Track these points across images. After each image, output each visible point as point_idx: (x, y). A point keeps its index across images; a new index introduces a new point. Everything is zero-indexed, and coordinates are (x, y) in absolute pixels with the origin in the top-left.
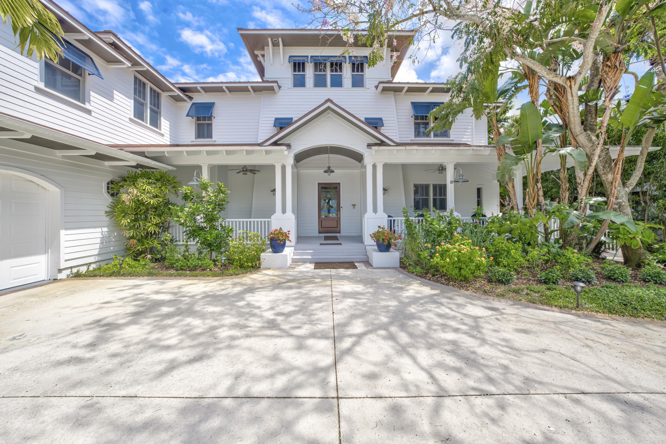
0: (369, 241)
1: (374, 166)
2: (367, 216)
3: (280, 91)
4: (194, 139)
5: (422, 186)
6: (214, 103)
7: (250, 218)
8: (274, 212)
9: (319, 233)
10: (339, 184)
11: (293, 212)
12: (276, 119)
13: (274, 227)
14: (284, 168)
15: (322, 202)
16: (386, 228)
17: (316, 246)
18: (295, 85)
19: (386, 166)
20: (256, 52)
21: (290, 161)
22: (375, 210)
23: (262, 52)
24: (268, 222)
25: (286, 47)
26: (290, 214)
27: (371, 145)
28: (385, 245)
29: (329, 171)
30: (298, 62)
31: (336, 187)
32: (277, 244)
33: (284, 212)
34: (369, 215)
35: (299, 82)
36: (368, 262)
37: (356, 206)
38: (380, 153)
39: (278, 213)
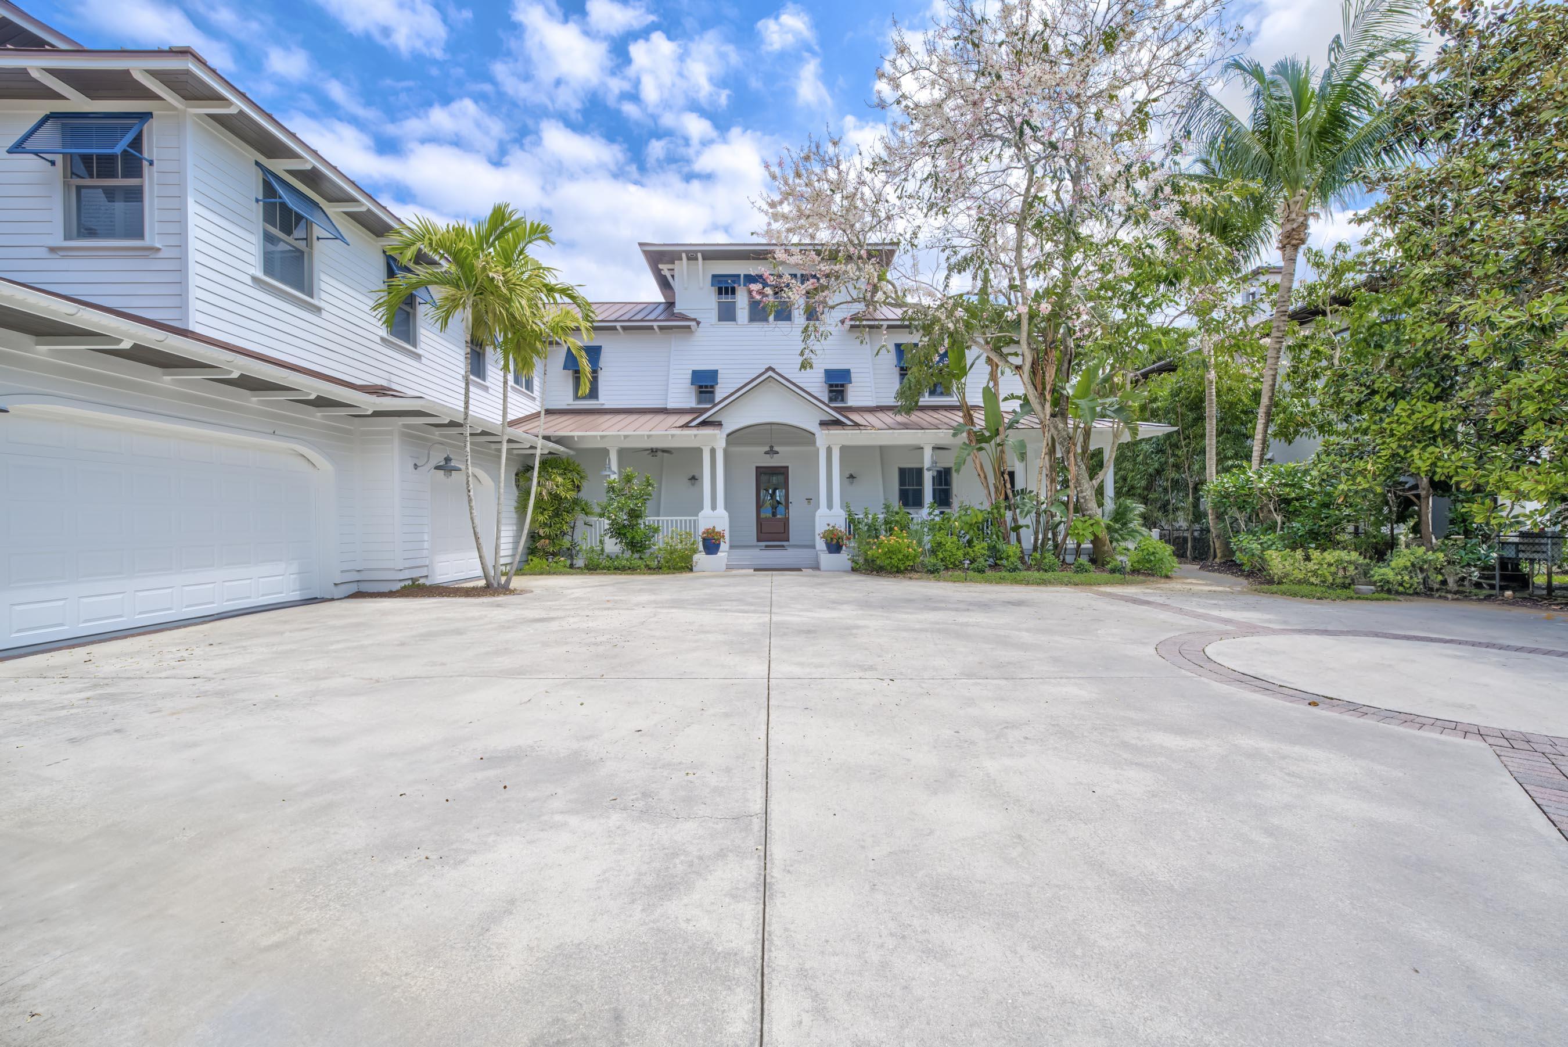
0: (821, 544)
1: (829, 450)
2: (819, 513)
3: (699, 330)
4: (571, 402)
5: (911, 470)
6: (600, 347)
7: (659, 516)
8: (702, 508)
9: (758, 540)
10: (787, 467)
11: (726, 508)
12: (694, 372)
13: (702, 528)
14: (713, 451)
15: (763, 493)
16: (843, 530)
17: (756, 552)
18: (721, 319)
19: (844, 449)
20: (661, 266)
21: (721, 444)
22: (830, 506)
23: (670, 266)
24: (695, 521)
25: (707, 262)
26: (721, 511)
27: (823, 424)
28: (835, 546)
29: (772, 452)
30: (725, 287)
31: (782, 472)
32: (711, 544)
33: (714, 507)
34: (822, 511)
35: (727, 314)
36: (817, 567)
37: (811, 501)
38: (836, 432)
39: (707, 509)
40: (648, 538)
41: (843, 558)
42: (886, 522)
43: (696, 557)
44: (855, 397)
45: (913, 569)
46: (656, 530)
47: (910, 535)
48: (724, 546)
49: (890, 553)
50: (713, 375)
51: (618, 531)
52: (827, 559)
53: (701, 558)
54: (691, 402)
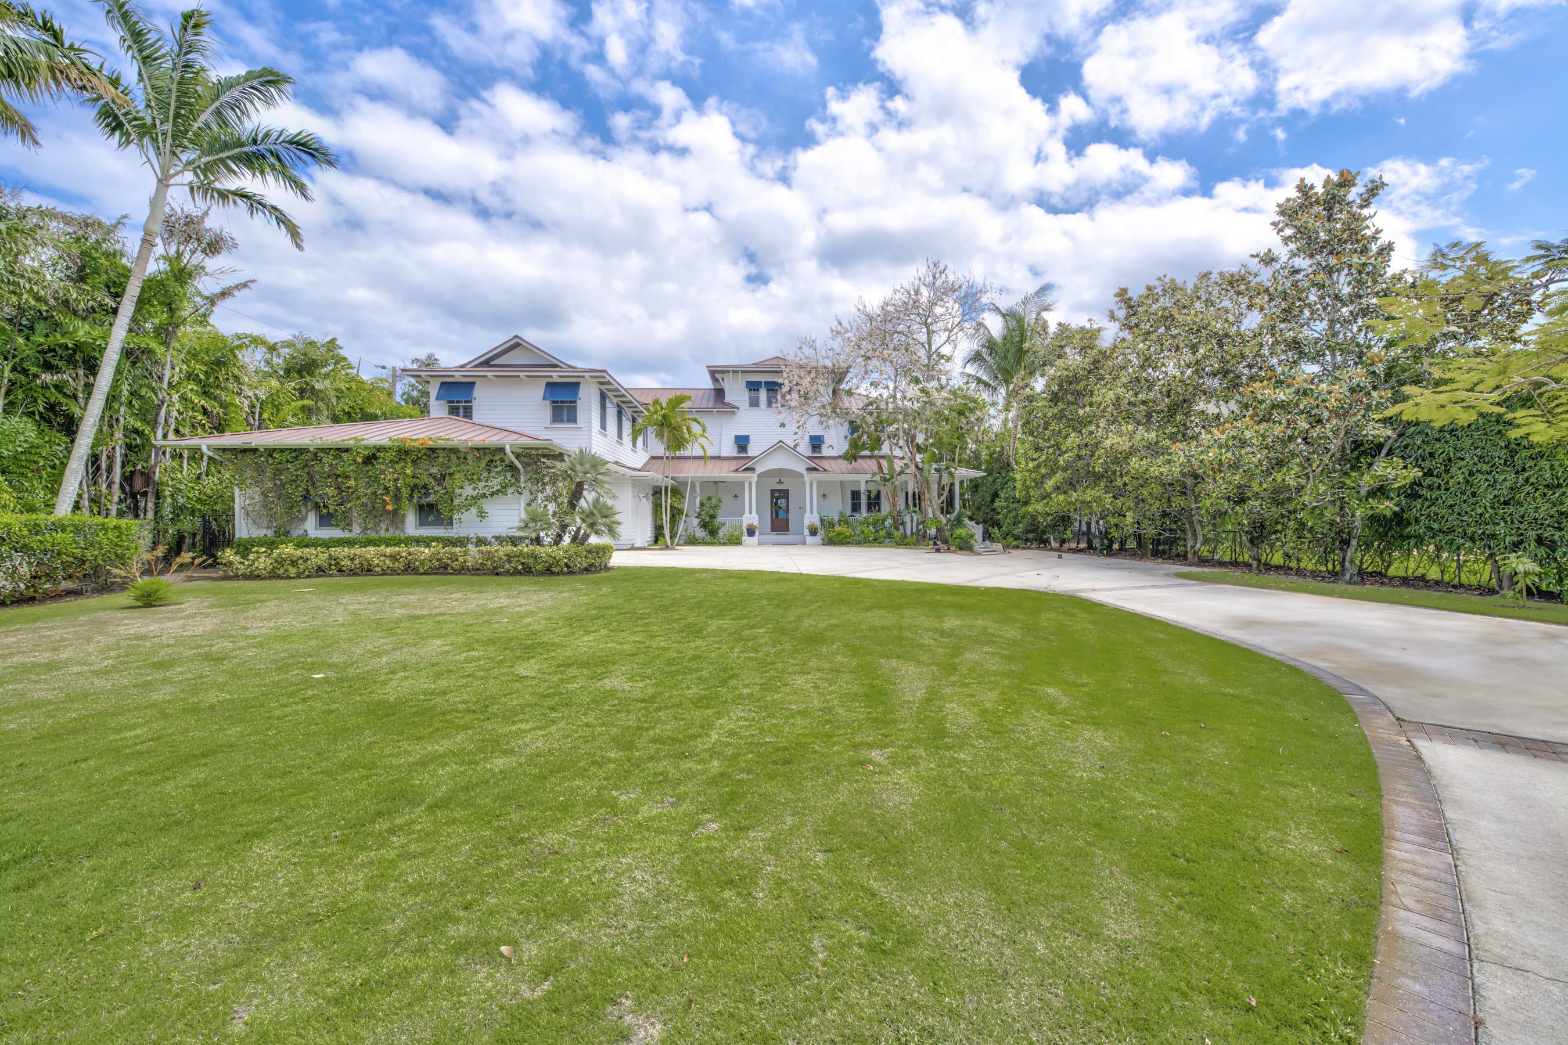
0: (806, 532)
1: (811, 483)
2: (806, 516)
3: (739, 413)
5: (856, 493)
7: (724, 518)
8: (745, 514)
9: (773, 530)
10: (788, 490)
11: (757, 514)
12: (735, 436)
13: (745, 524)
14: (750, 484)
15: (775, 504)
16: (818, 525)
17: (773, 536)
18: (751, 405)
19: (819, 482)
20: (717, 376)
21: (755, 479)
22: (812, 512)
23: (722, 376)
24: (741, 520)
25: (743, 374)
26: (754, 514)
27: (808, 469)
28: (813, 532)
29: (780, 482)
30: (753, 387)
31: (785, 493)
32: (751, 532)
33: (750, 513)
34: (808, 514)
35: (754, 403)
36: (804, 543)
37: (802, 509)
38: (815, 475)
39: (747, 514)
40: (719, 528)
41: (818, 539)
42: (840, 521)
43: (744, 538)
44: (826, 452)
45: (848, 543)
46: (723, 524)
47: (848, 527)
48: (757, 533)
49: (839, 534)
50: (746, 438)
51: (704, 525)
52: (809, 539)
53: (746, 539)
54: (734, 453)
